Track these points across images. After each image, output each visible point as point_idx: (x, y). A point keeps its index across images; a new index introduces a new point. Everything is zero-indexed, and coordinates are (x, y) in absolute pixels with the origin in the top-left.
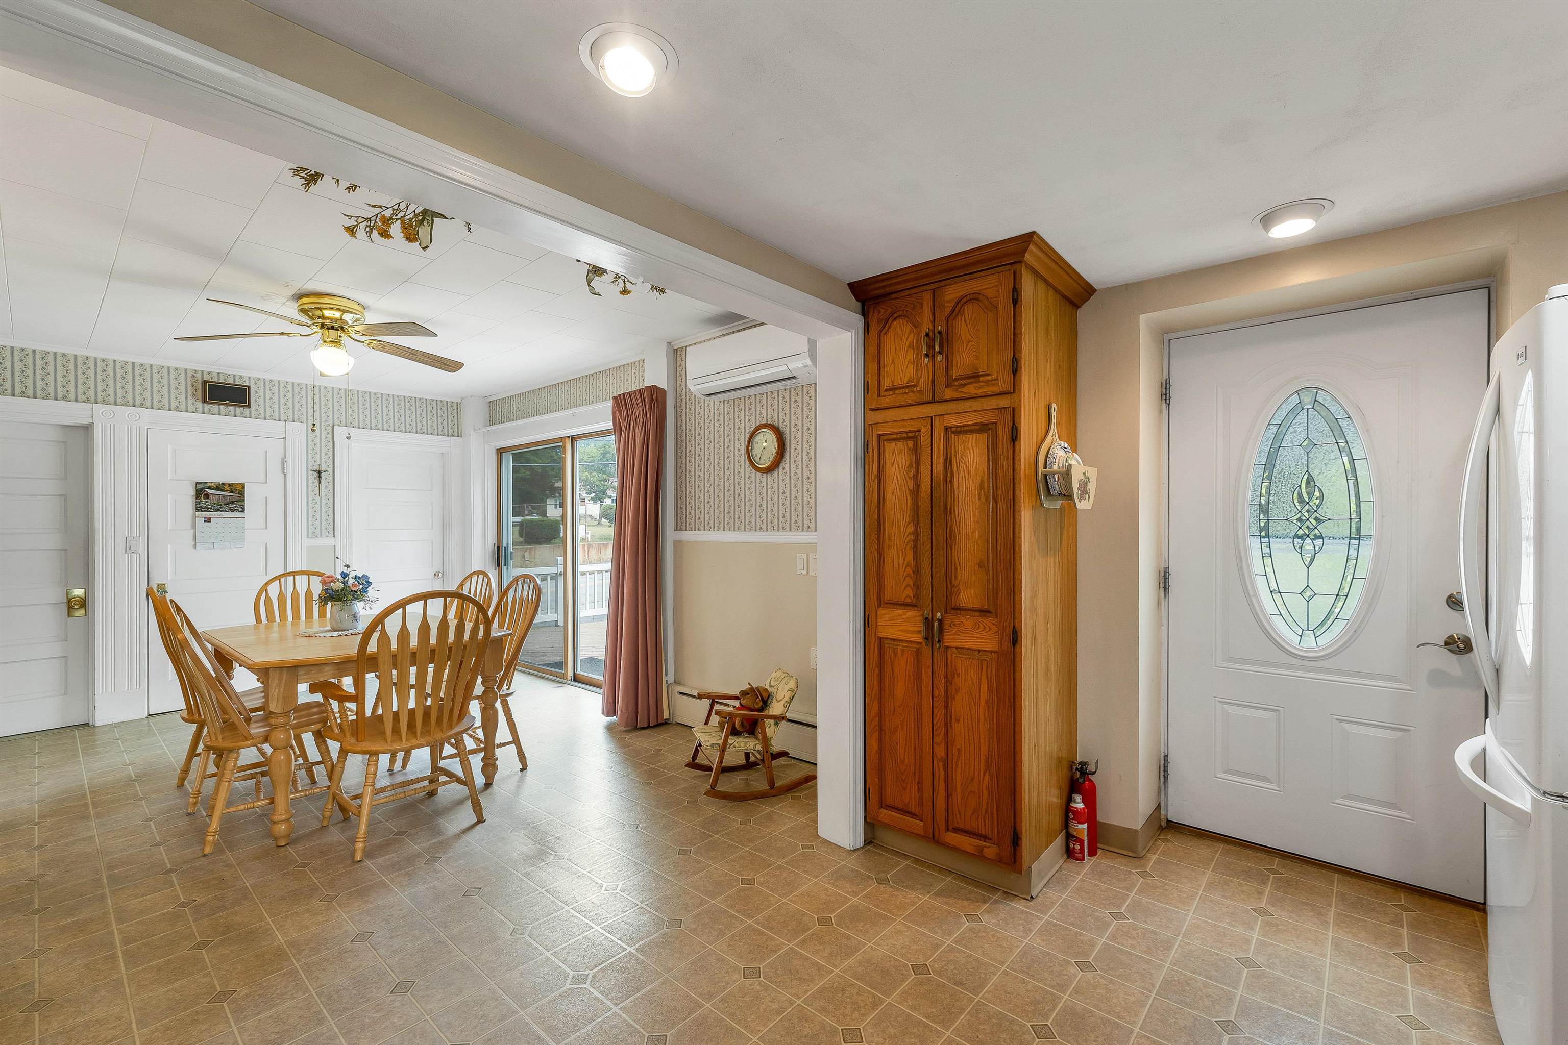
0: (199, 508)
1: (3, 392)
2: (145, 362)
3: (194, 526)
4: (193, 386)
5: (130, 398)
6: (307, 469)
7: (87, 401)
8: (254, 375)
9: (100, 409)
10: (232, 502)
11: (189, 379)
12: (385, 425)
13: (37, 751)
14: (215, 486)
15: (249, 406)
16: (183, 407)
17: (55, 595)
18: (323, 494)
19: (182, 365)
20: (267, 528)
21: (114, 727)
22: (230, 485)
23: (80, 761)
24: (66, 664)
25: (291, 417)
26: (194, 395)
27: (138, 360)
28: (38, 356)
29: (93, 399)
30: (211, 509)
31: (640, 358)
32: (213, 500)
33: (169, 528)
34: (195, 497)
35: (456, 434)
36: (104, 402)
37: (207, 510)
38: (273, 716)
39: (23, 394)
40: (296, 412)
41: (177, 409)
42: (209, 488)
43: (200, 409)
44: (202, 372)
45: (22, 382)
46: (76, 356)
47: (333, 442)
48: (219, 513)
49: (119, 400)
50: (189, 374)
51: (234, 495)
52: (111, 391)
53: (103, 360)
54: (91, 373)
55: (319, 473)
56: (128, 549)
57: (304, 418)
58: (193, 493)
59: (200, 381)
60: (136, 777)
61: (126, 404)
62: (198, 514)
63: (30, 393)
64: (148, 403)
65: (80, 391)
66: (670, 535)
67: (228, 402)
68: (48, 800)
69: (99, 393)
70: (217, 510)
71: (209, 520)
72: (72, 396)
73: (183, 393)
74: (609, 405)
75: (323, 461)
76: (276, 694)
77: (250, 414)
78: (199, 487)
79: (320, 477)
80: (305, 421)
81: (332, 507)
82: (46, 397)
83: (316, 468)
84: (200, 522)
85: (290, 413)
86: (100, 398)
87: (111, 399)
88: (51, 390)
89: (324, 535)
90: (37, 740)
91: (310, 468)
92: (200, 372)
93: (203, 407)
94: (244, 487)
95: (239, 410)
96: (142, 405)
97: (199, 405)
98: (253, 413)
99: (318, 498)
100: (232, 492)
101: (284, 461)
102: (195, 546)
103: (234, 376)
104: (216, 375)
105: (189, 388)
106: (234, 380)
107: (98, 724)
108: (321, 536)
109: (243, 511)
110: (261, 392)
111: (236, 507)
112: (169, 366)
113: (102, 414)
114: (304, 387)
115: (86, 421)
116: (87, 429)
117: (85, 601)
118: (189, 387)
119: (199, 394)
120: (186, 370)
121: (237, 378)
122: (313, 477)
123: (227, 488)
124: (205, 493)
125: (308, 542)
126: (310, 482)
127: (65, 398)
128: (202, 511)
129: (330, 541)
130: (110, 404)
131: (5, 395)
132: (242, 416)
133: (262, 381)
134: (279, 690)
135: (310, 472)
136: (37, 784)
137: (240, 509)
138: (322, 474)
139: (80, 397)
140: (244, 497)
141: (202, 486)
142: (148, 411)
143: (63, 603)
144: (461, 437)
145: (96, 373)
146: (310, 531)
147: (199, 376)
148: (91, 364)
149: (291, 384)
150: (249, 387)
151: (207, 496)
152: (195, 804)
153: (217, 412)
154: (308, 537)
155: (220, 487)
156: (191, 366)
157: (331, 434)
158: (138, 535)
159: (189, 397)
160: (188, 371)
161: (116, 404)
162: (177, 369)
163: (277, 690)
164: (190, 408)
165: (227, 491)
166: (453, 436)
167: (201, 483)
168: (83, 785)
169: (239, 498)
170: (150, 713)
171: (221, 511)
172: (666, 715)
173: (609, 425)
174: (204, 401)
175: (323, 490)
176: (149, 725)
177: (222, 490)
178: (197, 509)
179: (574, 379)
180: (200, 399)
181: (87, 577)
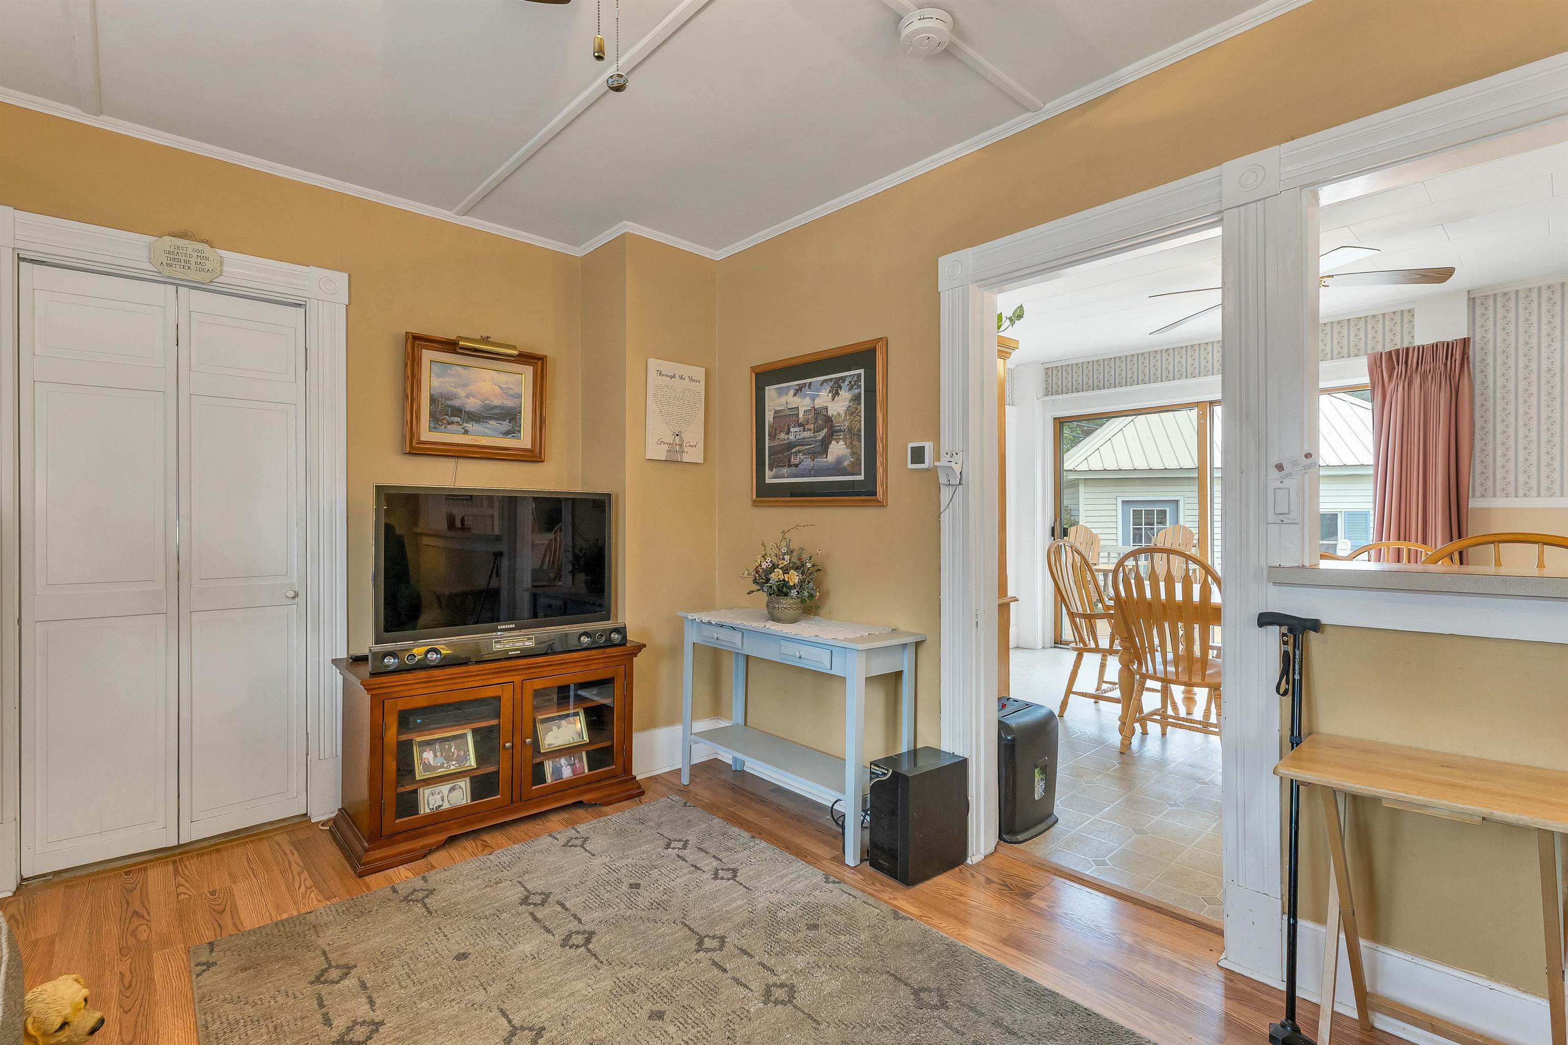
144: (1016, 405)
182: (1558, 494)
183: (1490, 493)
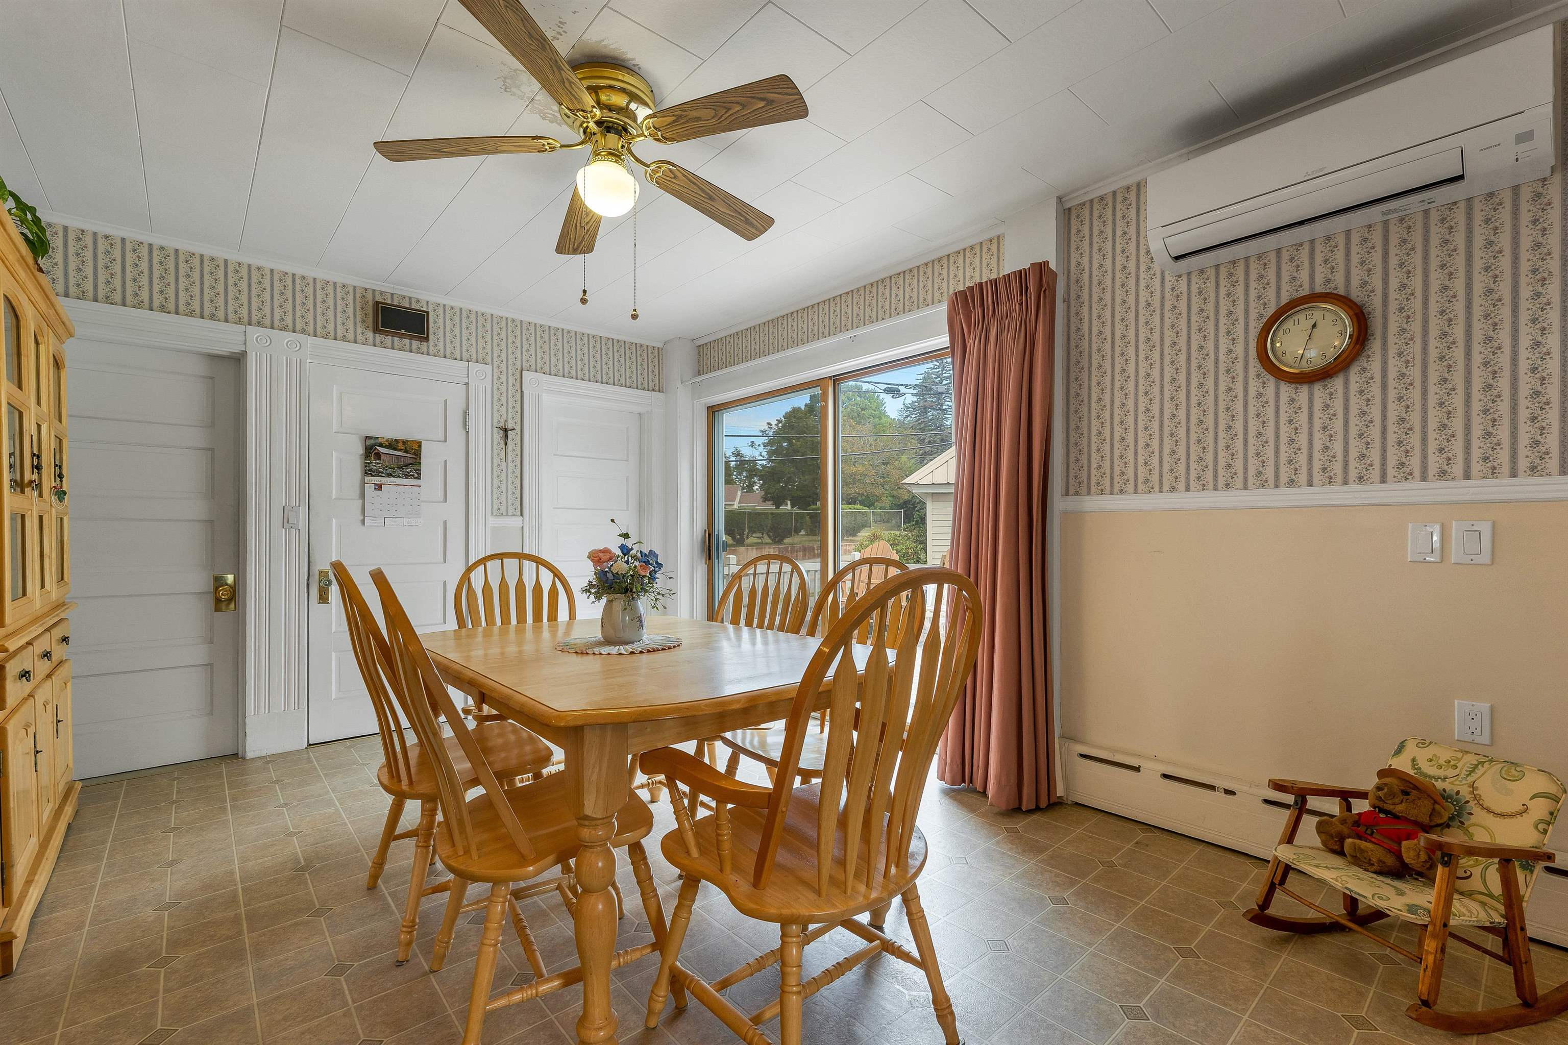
0: (368, 472)
1: (139, 304)
2: (307, 275)
3: (363, 496)
4: (362, 309)
5: (289, 320)
6: (492, 425)
7: (239, 321)
8: (434, 298)
9: (254, 333)
10: (407, 465)
11: (358, 300)
12: (579, 372)
13: (174, 798)
14: (387, 444)
15: (427, 339)
16: (351, 336)
17: (199, 581)
18: (510, 458)
19: (351, 281)
20: (445, 501)
21: (268, 762)
22: (405, 442)
23: (228, 820)
24: (212, 672)
25: (474, 357)
26: (363, 321)
27: (299, 271)
28: (181, 258)
29: (246, 319)
30: (382, 473)
31: (993, 234)
32: (384, 461)
33: (334, 497)
34: (363, 457)
35: (657, 388)
36: (259, 324)
37: (378, 474)
38: (587, 823)
39: (163, 309)
40: (480, 351)
41: (344, 339)
42: (381, 445)
43: (371, 341)
44: (374, 291)
45: (161, 292)
46: (226, 261)
47: (522, 392)
48: (392, 479)
49: (276, 323)
50: (358, 295)
51: (408, 455)
52: (267, 310)
53: (259, 269)
54: (244, 285)
55: (506, 431)
56: (285, 522)
57: (489, 360)
58: (361, 450)
59: (371, 303)
60: (305, 860)
61: (284, 329)
62: (367, 479)
63: (171, 307)
64: (311, 329)
65: (231, 309)
66: (1058, 503)
67: (403, 331)
68: (184, 903)
69: (254, 313)
70: (389, 475)
71: (379, 487)
72: (221, 314)
73: (352, 317)
74: (941, 311)
75: (510, 416)
76: (594, 778)
77: (428, 349)
78: (369, 442)
79: (506, 436)
80: (490, 362)
81: (519, 476)
82: (191, 314)
83: (502, 424)
84: (369, 489)
85: (473, 350)
86: (254, 319)
87: (267, 321)
88: (196, 305)
89: (510, 513)
90: (175, 779)
91: (495, 425)
92: (371, 292)
93: (374, 338)
94: (420, 446)
95: (415, 344)
96: (303, 331)
97: (370, 334)
98: (431, 348)
99: (504, 464)
100: (406, 452)
101: (466, 414)
102: (363, 522)
103: (410, 298)
104: (389, 296)
105: (358, 312)
106: (410, 303)
107: (250, 755)
108: (507, 515)
109: (419, 478)
110: (441, 321)
111: (411, 471)
112: (335, 281)
113: (257, 341)
114: (490, 319)
115: (237, 349)
116: (238, 360)
117: (234, 591)
118: (358, 310)
119: (370, 320)
120: (355, 287)
121: (413, 302)
122: (498, 435)
123: (400, 446)
124: (376, 451)
125: (492, 522)
126: (495, 442)
127: (213, 317)
128: (372, 476)
129: (516, 522)
130: (266, 327)
131: (141, 308)
132: (419, 351)
133: (442, 307)
134: (600, 770)
135: (496, 430)
136: (171, 864)
137: (416, 475)
138: (509, 433)
139: (231, 316)
140: (420, 458)
141: (372, 442)
142: (310, 340)
143: (210, 592)
144: (663, 392)
145: (249, 286)
146: (495, 507)
147: (369, 296)
148: (244, 272)
149: (474, 313)
150: (428, 313)
151: (378, 456)
152: (409, 944)
153: (390, 345)
154: (492, 514)
155: (392, 444)
156: (361, 282)
157: (518, 381)
158: (297, 505)
159: (359, 324)
160: (358, 290)
161: (272, 328)
162: (344, 286)
163: (597, 770)
164: (359, 337)
165: (401, 450)
166: (653, 390)
167: (371, 438)
168: (232, 873)
169: (414, 460)
170: (311, 743)
171: (394, 477)
172: (1060, 791)
173: (943, 340)
174: (376, 330)
175: (510, 453)
176: (309, 760)
177: (395, 449)
178: (366, 473)
179: (848, 293)
180: (371, 326)
181: (238, 562)
182: (1157, 488)
183: (1084, 489)
